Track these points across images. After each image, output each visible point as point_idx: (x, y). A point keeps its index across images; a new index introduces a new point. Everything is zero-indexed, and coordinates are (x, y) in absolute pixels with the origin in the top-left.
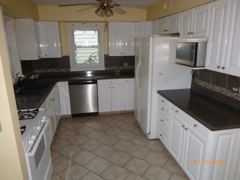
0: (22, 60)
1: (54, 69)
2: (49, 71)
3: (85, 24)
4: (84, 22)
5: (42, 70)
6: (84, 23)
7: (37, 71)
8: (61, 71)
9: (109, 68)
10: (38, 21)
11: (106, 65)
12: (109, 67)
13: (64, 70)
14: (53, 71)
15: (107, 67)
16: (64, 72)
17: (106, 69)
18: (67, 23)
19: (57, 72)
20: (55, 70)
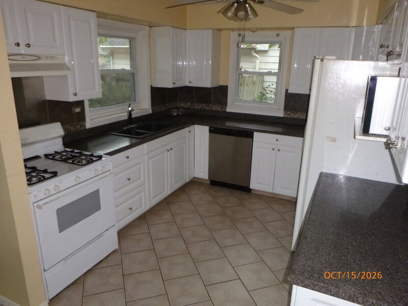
0: (153, 86)
1: (204, 105)
2: (198, 106)
3: (256, 32)
4: (253, 30)
5: (189, 104)
6: (254, 32)
7: (182, 105)
8: (214, 109)
9: (292, 115)
10: (185, 29)
11: (287, 108)
12: (292, 113)
13: (217, 108)
14: (202, 106)
15: (288, 112)
16: (217, 111)
17: (286, 116)
18: (231, 32)
19: (207, 109)
20: (206, 107)
